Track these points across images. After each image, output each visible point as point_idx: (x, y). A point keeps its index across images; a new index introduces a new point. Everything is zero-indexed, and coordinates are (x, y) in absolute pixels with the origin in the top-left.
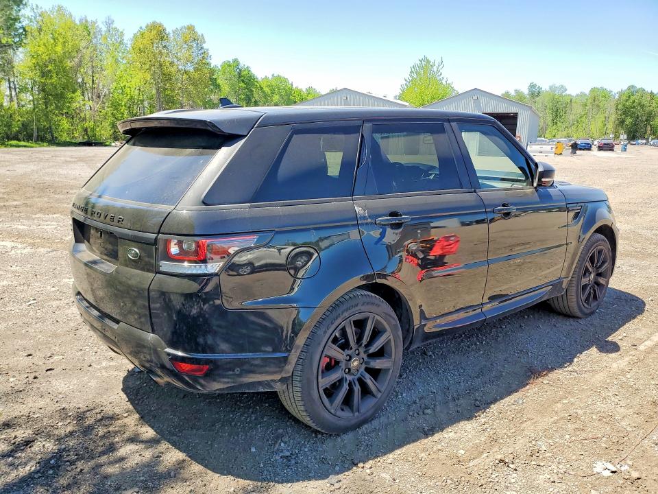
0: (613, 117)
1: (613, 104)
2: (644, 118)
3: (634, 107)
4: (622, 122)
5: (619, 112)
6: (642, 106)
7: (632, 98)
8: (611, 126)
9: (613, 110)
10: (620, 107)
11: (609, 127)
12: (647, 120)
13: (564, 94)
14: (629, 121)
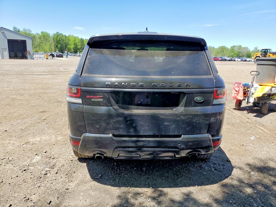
0: (53, 44)
1: (52, 39)
2: (65, 45)
3: (60, 41)
4: (57, 46)
5: (55, 42)
6: (63, 40)
7: (59, 37)
8: (53, 48)
9: (53, 41)
10: (55, 40)
11: (52, 48)
12: (65, 46)
13: (31, 33)
14: (59, 46)
